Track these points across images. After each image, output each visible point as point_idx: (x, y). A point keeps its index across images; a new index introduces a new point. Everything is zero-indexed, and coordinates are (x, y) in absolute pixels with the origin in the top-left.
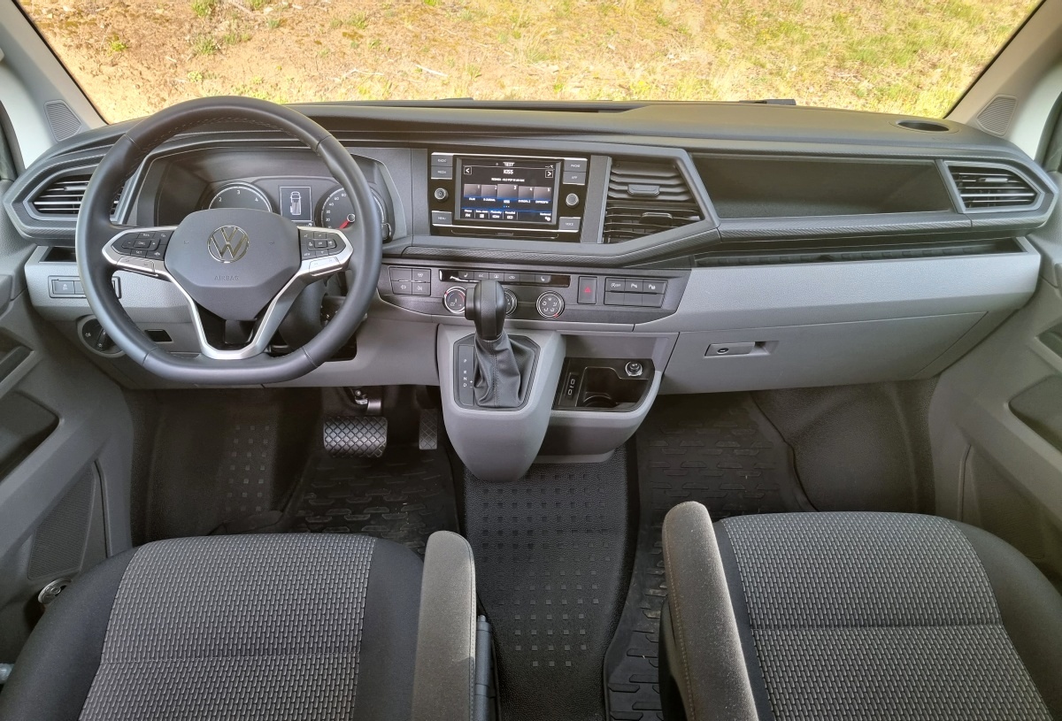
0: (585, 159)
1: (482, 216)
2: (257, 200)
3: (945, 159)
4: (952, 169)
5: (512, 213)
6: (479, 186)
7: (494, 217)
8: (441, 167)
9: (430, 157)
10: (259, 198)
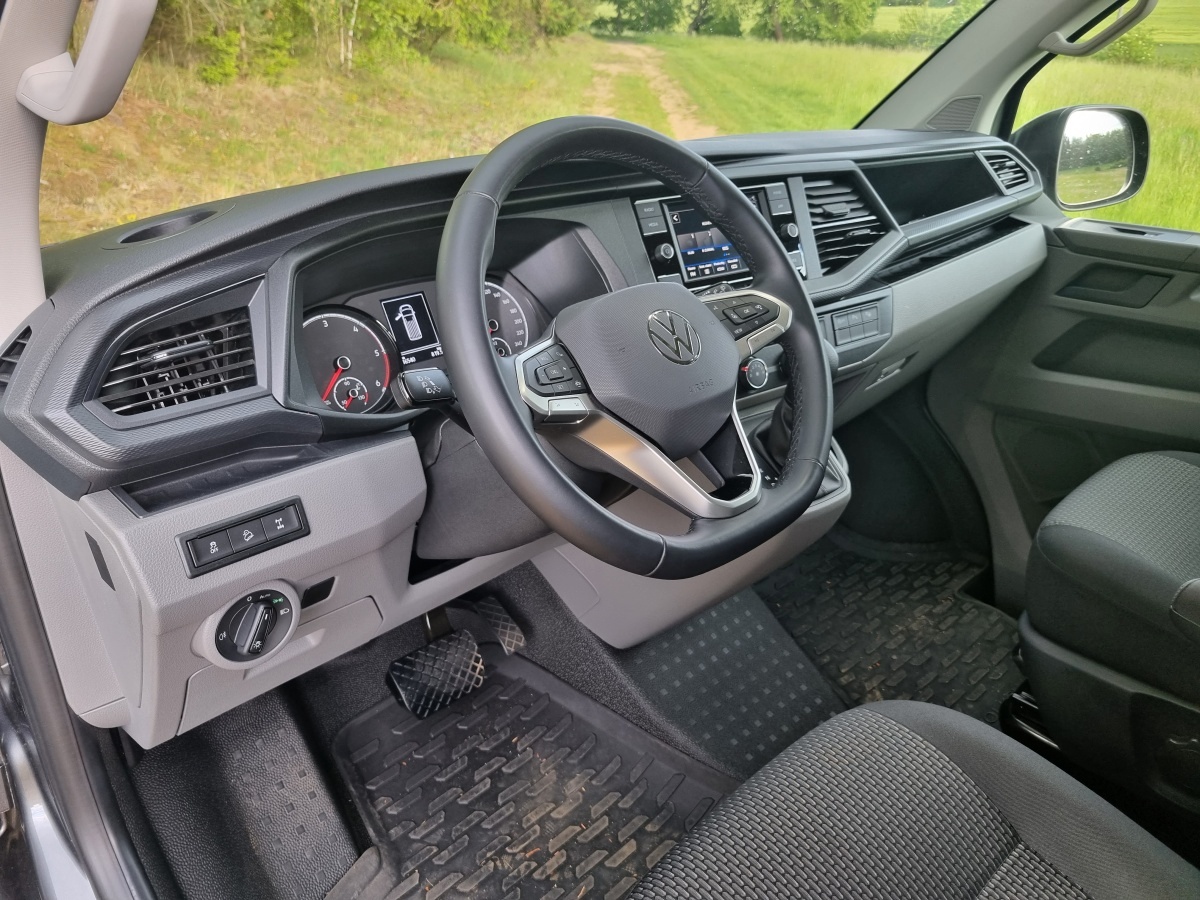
0: (782, 184)
1: (707, 272)
2: (356, 330)
3: (979, 149)
4: (988, 158)
5: (736, 261)
6: (692, 235)
7: (719, 269)
8: (651, 217)
9: (634, 207)
10: (358, 327)
